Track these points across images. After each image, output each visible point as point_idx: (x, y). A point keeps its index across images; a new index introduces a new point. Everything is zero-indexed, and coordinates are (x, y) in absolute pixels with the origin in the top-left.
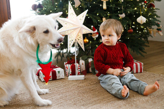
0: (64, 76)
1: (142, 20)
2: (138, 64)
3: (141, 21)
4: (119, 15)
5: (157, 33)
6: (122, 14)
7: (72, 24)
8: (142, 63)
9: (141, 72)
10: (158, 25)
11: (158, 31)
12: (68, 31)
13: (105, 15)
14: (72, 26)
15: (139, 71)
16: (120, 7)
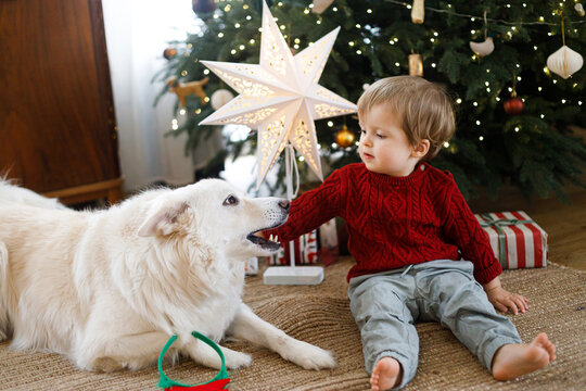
0: (256, 266)
1: (566, 61)
2: (528, 234)
3: (565, 66)
4: (472, 44)
8: (543, 233)
9: (538, 265)
13: (420, 43)
14: (271, 92)
15: (530, 260)
16: (479, 14)
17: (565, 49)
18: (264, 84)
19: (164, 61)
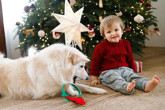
1: (139, 18)
2: (137, 63)
3: (139, 20)
4: (116, 13)
5: (155, 33)
6: (119, 12)
7: (71, 21)
9: (140, 72)
10: (155, 25)
11: (156, 31)
12: (66, 28)
13: (102, 14)
14: (70, 23)
15: (138, 70)
16: (117, 5)
17: (138, 15)
18: (69, 20)
19: (17, 26)
